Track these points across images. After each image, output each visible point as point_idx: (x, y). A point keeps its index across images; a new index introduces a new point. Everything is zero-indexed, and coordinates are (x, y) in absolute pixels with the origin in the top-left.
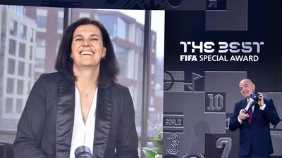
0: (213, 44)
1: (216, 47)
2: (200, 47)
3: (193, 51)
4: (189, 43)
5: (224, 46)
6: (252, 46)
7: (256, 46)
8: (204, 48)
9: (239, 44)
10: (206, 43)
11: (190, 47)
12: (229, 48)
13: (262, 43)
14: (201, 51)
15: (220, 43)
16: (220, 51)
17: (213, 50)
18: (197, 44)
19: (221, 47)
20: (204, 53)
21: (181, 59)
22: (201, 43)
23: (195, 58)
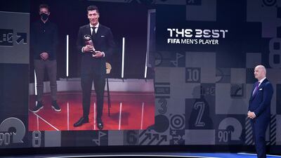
0: (191, 31)
1: (194, 33)
2: (182, 33)
3: (177, 36)
4: (174, 30)
5: (199, 32)
6: (219, 32)
7: (222, 33)
8: (185, 34)
9: (210, 31)
10: (186, 30)
11: (174, 33)
12: (203, 34)
13: (227, 31)
14: (183, 36)
15: (196, 30)
16: (196, 36)
17: (191, 36)
18: (180, 31)
19: (197, 33)
20: (185, 38)
21: (169, 41)
22: (183, 30)
23: (178, 41)
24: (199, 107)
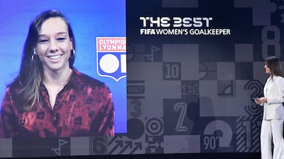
0: (169, 19)
1: (172, 22)
2: (158, 22)
3: (152, 25)
4: (148, 18)
5: (178, 20)
6: (202, 21)
7: (205, 21)
8: (161, 23)
9: (191, 19)
10: (163, 19)
11: (148, 22)
12: (182, 23)
13: (211, 19)
14: (158, 26)
15: (174, 19)
16: (175, 26)
17: (169, 25)
18: (155, 19)
19: (175, 22)
20: (161, 28)
21: (142, 32)
22: (158, 18)
23: (153, 32)
24: (180, 109)
